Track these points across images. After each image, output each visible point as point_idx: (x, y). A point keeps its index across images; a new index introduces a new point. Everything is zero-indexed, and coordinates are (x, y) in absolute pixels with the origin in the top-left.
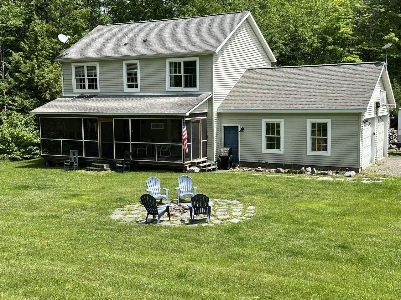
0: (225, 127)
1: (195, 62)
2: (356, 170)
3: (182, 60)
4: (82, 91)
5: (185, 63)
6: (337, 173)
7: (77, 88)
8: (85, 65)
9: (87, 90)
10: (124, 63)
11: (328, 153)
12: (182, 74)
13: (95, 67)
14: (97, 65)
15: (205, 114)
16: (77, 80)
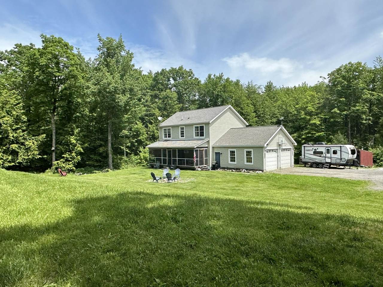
0: (216, 153)
1: (203, 126)
2: (263, 171)
3: (199, 126)
4: (166, 138)
5: (200, 126)
6: (253, 172)
7: (164, 137)
8: (167, 128)
9: (168, 138)
10: (180, 127)
11: (252, 164)
12: (199, 131)
13: (170, 129)
14: (171, 128)
15: (207, 147)
16: (164, 134)
